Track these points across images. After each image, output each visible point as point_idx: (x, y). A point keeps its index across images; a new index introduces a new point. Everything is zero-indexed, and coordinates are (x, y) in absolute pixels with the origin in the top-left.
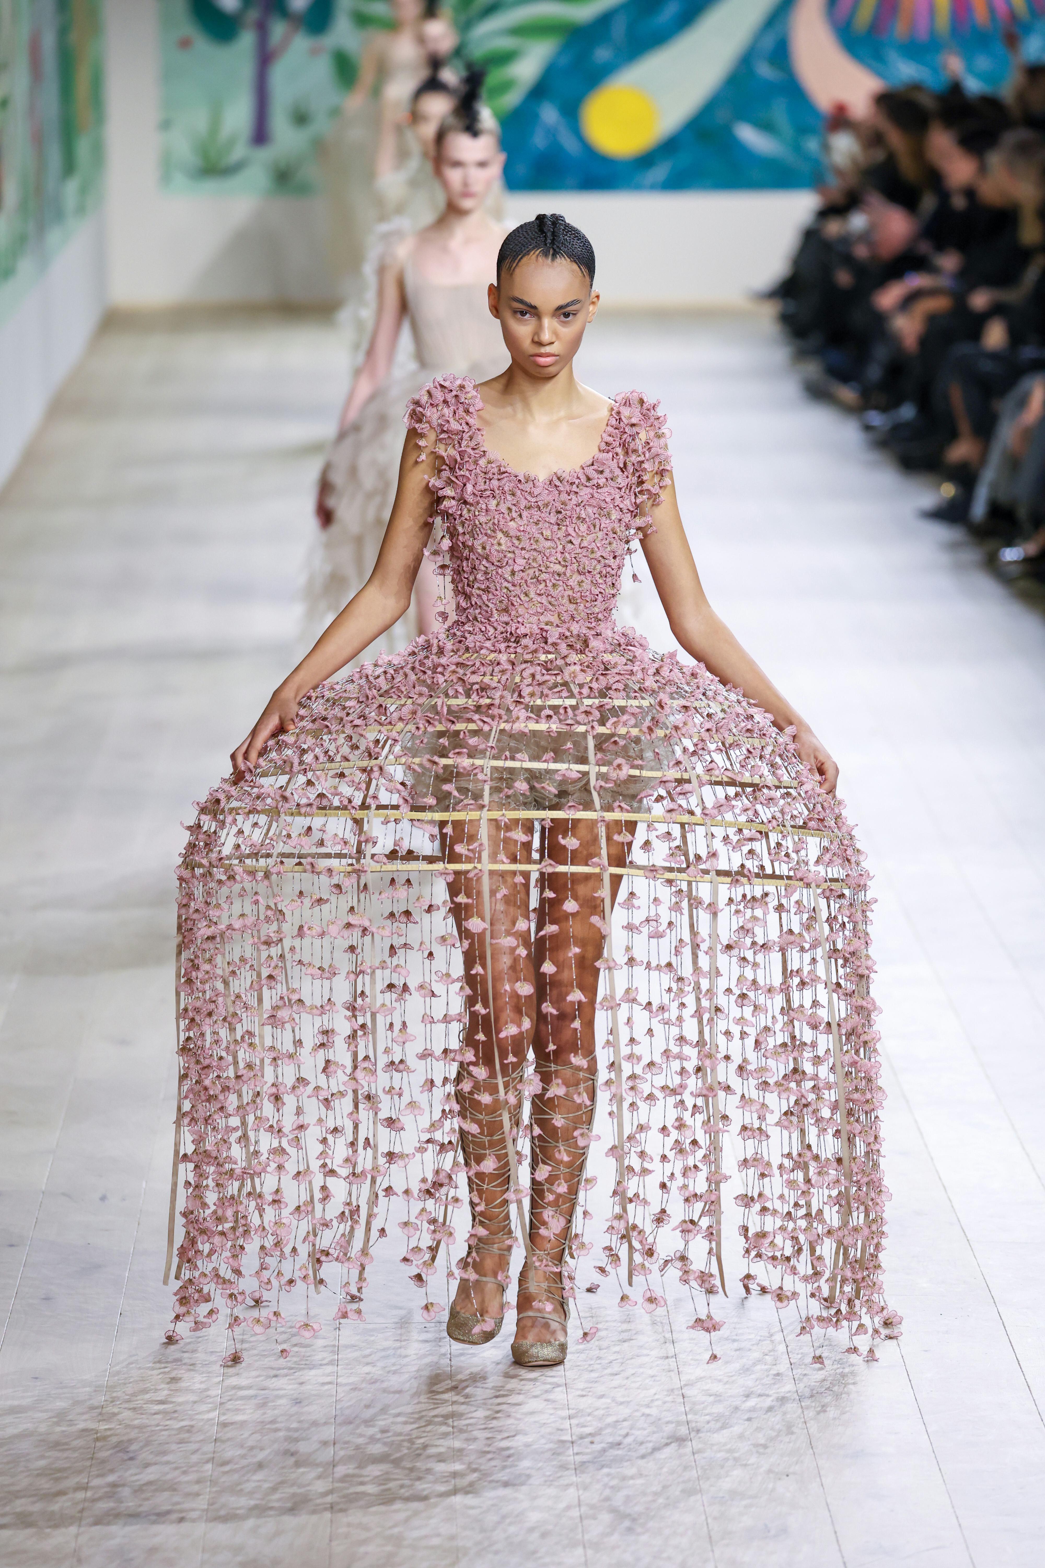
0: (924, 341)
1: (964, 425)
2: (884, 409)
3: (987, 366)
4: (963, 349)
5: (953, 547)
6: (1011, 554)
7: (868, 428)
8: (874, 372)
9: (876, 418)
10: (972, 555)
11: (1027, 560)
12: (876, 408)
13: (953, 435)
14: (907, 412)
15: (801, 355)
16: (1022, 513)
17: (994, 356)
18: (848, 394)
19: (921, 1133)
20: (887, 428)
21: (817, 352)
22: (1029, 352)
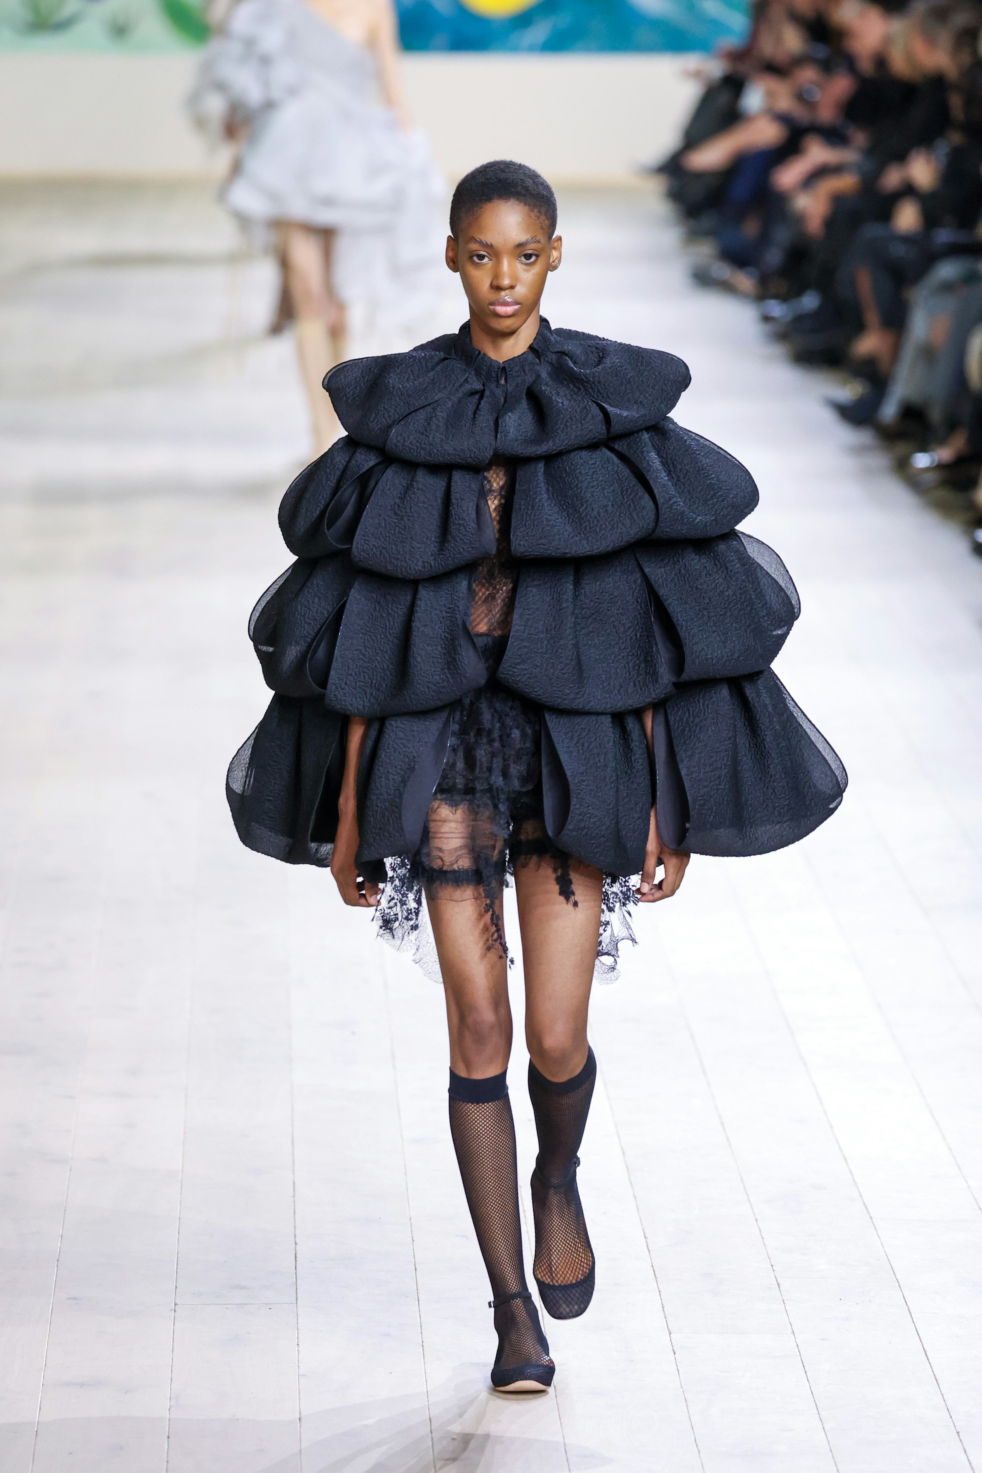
0: (831, 223)
1: (872, 317)
2: (784, 298)
3: (900, 251)
4: (872, 231)
5: (858, 451)
6: (922, 460)
7: (766, 319)
8: (774, 257)
9: (777, 309)
10: (880, 460)
11: (941, 467)
12: (776, 297)
13: (859, 327)
14: (810, 301)
15: (693, 236)
16: (936, 415)
17: (907, 239)
18: (745, 281)
19: (820, 1099)
20: (789, 318)
21: (712, 233)
22: (944, 236)
